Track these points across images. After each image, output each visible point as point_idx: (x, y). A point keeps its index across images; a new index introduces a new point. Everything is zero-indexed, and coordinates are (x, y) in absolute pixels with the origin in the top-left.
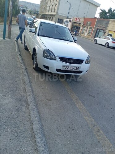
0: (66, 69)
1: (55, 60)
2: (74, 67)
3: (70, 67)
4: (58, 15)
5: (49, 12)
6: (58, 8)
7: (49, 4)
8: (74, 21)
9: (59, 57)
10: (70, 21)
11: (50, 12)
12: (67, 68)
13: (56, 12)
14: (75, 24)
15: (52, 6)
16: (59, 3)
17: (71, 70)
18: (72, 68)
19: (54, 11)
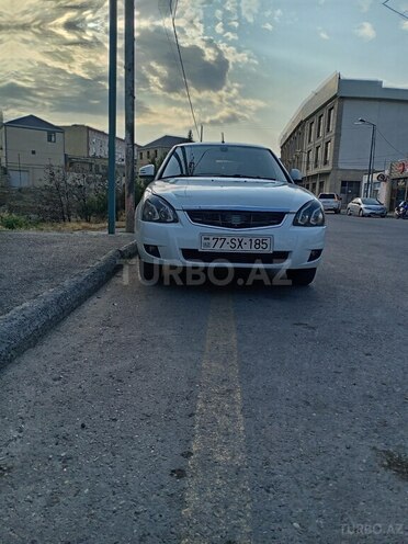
0: (217, 249)
1: (176, 220)
2: (246, 240)
3: (228, 240)
4: (338, 169)
5: (308, 169)
6: (336, 151)
7: (307, 146)
8: (397, 175)
9: (187, 211)
10: (382, 178)
11: (312, 166)
12: (220, 242)
13: (330, 162)
14: (401, 183)
15: (317, 148)
16: (338, 135)
17: (239, 250)
18: (238, 244)
19: (326, 163)
